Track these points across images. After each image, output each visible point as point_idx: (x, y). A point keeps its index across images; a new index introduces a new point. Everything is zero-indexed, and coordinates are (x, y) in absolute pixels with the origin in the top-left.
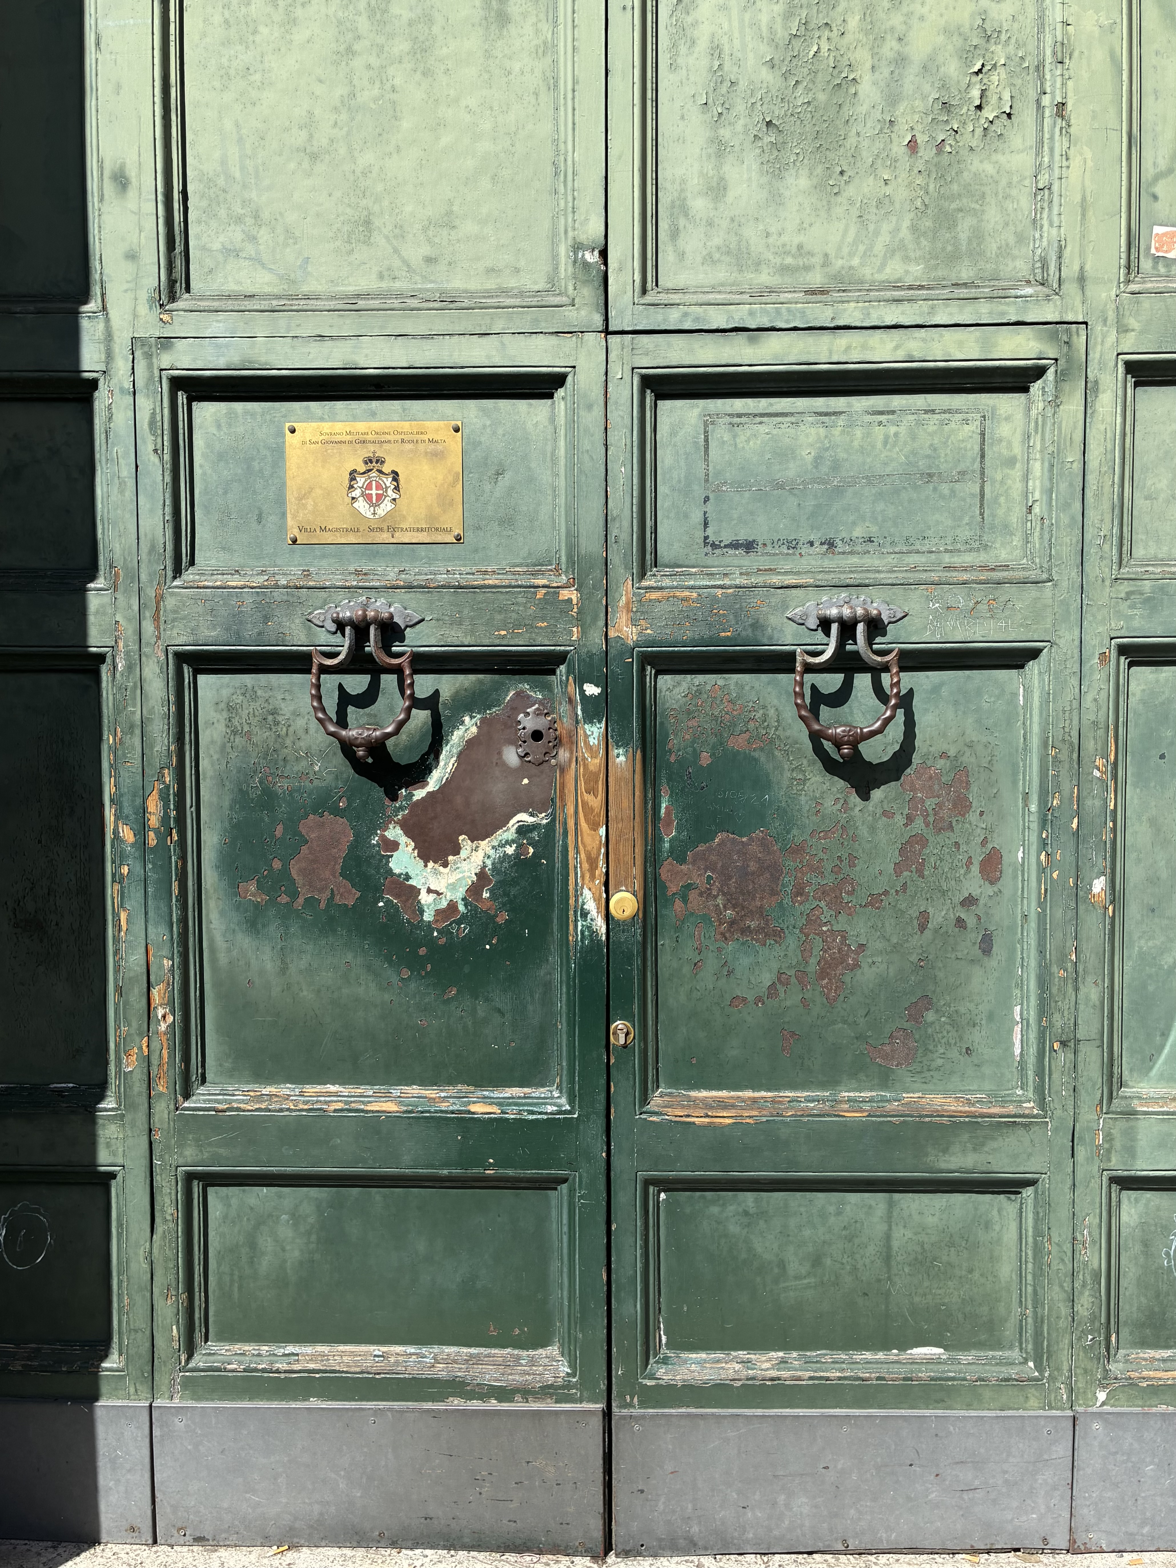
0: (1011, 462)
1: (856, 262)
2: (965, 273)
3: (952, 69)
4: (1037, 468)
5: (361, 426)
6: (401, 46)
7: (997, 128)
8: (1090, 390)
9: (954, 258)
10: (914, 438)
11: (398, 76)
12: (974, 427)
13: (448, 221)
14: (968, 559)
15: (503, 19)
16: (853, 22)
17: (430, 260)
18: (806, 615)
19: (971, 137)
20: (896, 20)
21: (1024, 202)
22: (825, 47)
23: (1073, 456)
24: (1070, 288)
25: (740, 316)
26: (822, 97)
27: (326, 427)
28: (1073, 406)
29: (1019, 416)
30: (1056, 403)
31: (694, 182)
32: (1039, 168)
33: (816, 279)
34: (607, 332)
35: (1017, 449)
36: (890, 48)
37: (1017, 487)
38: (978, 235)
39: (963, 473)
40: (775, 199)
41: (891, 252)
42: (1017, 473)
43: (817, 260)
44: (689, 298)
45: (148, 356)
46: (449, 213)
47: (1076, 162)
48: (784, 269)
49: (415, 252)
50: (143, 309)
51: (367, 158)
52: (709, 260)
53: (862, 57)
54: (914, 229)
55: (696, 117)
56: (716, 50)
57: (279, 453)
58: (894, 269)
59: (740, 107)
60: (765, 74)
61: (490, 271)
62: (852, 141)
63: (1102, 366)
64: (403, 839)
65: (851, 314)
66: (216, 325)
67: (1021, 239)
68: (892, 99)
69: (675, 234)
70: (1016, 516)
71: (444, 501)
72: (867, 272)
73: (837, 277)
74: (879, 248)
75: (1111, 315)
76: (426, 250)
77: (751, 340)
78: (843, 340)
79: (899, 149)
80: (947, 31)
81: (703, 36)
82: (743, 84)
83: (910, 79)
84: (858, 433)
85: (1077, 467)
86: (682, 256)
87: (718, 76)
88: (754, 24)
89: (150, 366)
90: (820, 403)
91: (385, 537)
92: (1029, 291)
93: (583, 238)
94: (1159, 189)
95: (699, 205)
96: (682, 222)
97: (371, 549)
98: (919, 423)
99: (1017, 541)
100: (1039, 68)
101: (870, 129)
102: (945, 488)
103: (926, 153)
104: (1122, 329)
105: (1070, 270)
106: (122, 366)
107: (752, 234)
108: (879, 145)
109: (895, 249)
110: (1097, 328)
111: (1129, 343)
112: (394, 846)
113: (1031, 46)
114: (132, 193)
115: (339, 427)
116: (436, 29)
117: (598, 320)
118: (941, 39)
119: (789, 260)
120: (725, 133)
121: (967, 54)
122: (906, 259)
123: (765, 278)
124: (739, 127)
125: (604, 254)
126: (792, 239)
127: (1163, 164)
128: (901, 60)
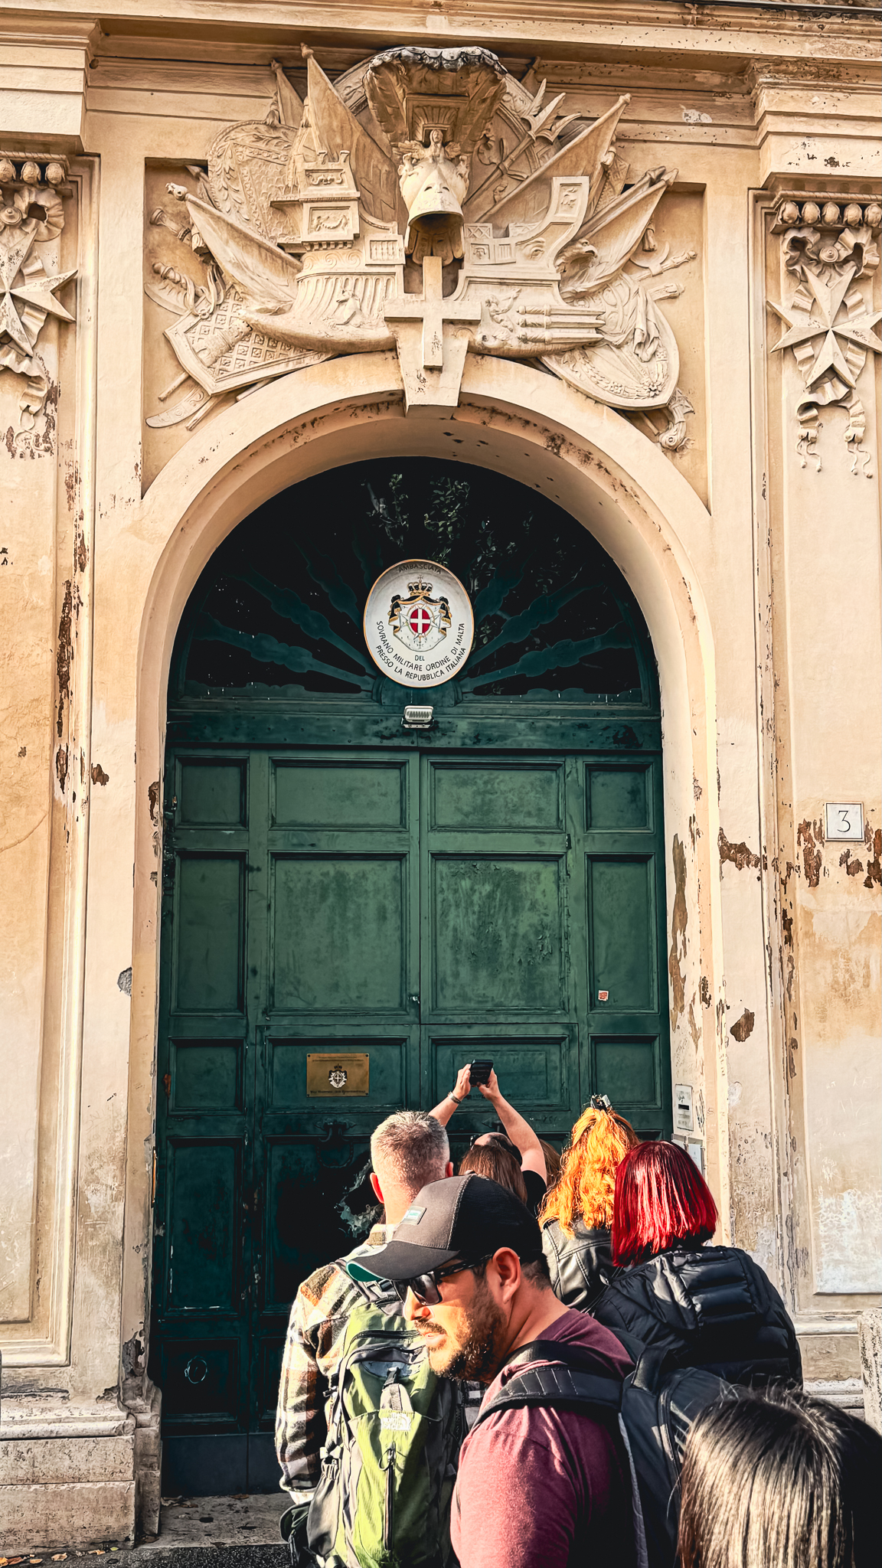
0: (556, 1068)
1: (502, 1000)
2: (538, 1004)
3: (532, 937)
4: (564, 1071)
5: (333, 1055)
6: (350, 926)
7: (547, 957)
8: (581, 1045)
9: (534, 999)
10: (523, 1059)
11: (350, 937)
12: (542, 1057)
13: (365, 984)
14: (543, 1102)
15: (385, 918)
16: (500, 921)
17: (358, 997)
18: (488, 1123)
19: (539, 960)
20: (514, 922)
21: (557, 981)
22: (491, 930)
23: (575, 1068)
24: (572, 1012)
25: (465, 1018)
26: (490, 946)
27: (321, 1055)
28: (574, 1051)
29: (558, 1053)
30: (569, 1049)
31: (449, 972)
32: (560, 973)
33: (489, 1006)
34: (420, 1024)
35: (558, 1064)
36: (512, 930)
37: (558, 1077)
38: (542, 992)
39: (540, 1072)
40: (476, 979)
41: (514, 997)
42: (558, 1072)
43: (490, 999)
44: (449, 1012)
45: (261, 1032)
46: (366, 981)
47: (572, 971)
48: (479, 1002)
49: (353, 995)
50: (260, 1016)
51: (337, 963)
52: (454, 998)
53: (503, 934)
54: (521, 989)
55: (448, 950)
56: (455, 930)
57: (305, 1064)
58: (515, 1002)
59: (463, 948)
60: (471, 937)
61: (380, 1001)
62: (500, 960)
63: (583, 1038)
64: (346, 1207)
65: (502, 1019)
66: (285, 1022)
67: (556, 993)
68: (513, 947)
69: (442, 989)
70: (558, 1087)
71: (363, 1082)
72: (506, 1003)
73: (496, 1005)
74: (510, 995)
75: (586, 1021)
76: (357, 994)
77: (469, 1027)
78: (499, 1028)
79: (515, 963)
80: (530, 925)
81: (451, 924)
82: (464, 941)
83: (519, 941)
84: (505, 1058)
85: (577, 1071)
86: (445, 997)
87: (455, 937)
88: (468, 922)
89: (262, 1036)
90: (492, 1047)
91: (341, 1094)
92: (559, 1012)
93: (412, 993)
94: (600, 978)
95: (450, 980)
96: (444, 985)
97: (335, 1100)
98: (525, 1055)
99: (559, 1096)
100: (560, 939)
101: (506, 957)
102: (534, 1077)
103: (525, 965)
104: (589, 1026)
105: (572, 1006)
106: (252, 1036)
107: (468, 990)
108: (509, 961)
109: (516, 996)
110: (581, 1026)
111: (592, 1030)
112: (342, 1209)
113: (557, 931)
114: (258, 976)
115: (326, 1055)
116: (362, 921)
117: (417, 1020)
118: (528, 928)
119: (480, 999)
120: (458, 956)
121: (537, 933)
122: (519, 999)
123: (473, 1005)
124: (463, 954)
125: (419, 998)
126: (481, 992)
127: (601, 970)
128: (515, 935)
